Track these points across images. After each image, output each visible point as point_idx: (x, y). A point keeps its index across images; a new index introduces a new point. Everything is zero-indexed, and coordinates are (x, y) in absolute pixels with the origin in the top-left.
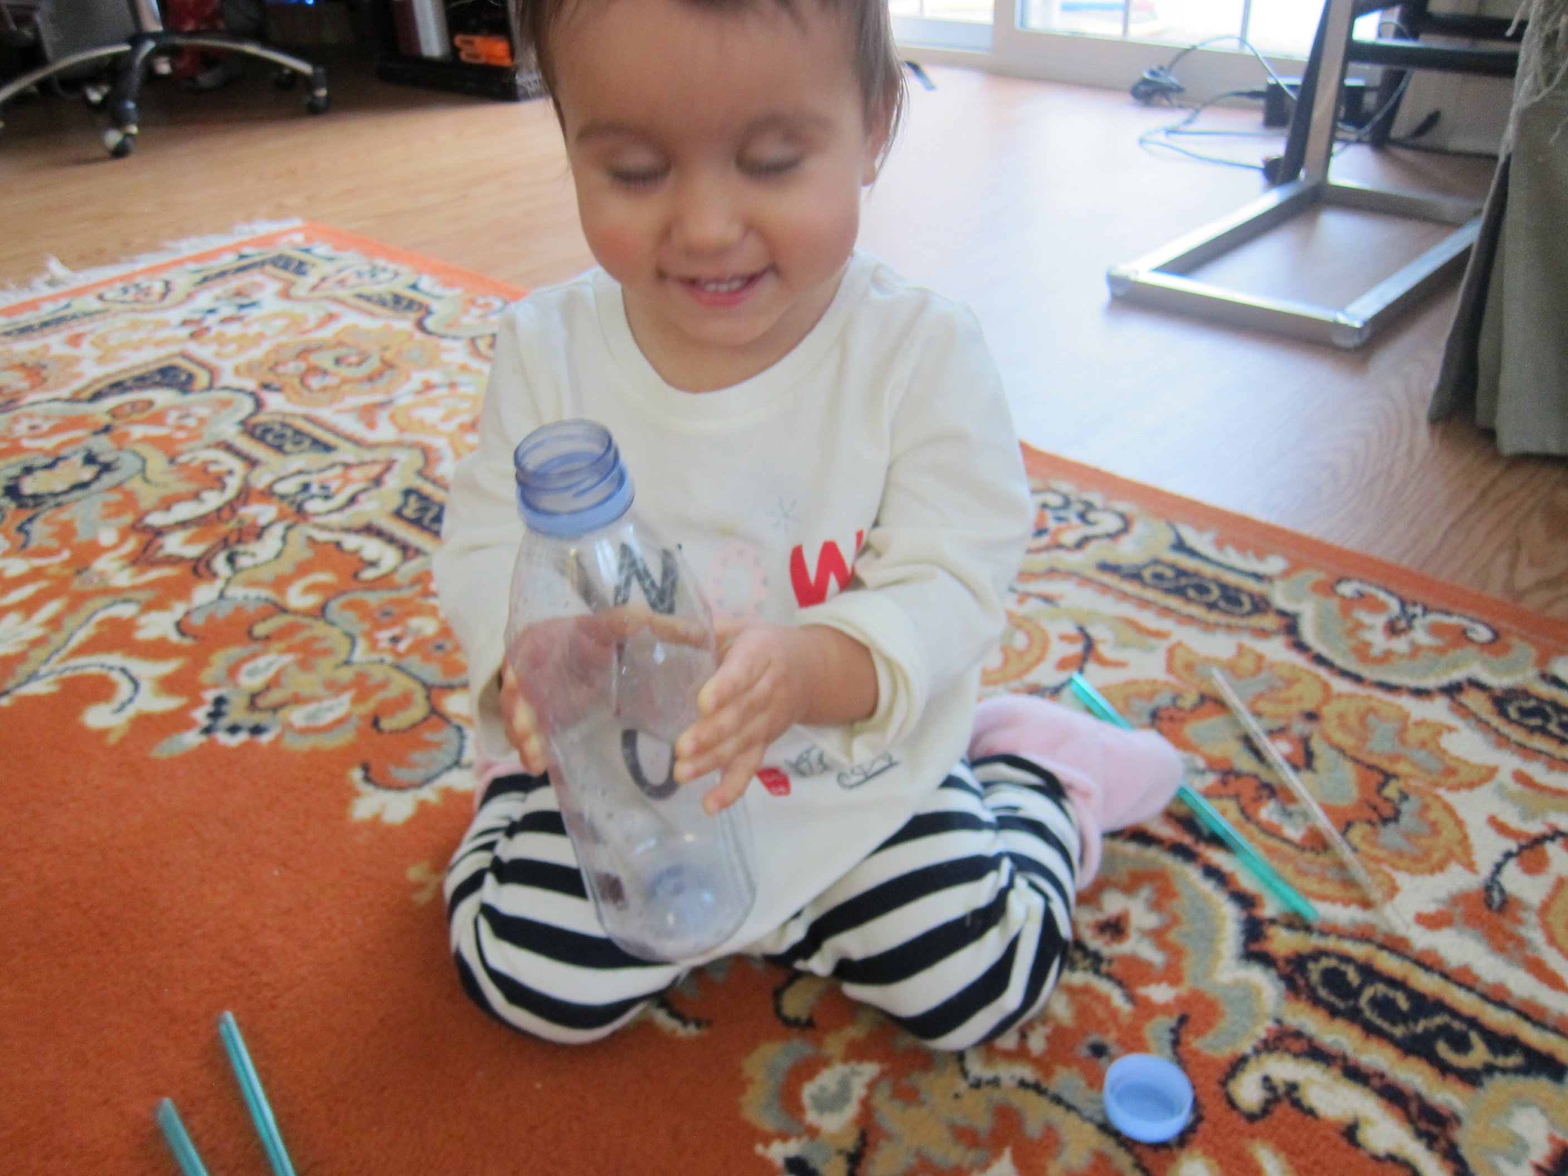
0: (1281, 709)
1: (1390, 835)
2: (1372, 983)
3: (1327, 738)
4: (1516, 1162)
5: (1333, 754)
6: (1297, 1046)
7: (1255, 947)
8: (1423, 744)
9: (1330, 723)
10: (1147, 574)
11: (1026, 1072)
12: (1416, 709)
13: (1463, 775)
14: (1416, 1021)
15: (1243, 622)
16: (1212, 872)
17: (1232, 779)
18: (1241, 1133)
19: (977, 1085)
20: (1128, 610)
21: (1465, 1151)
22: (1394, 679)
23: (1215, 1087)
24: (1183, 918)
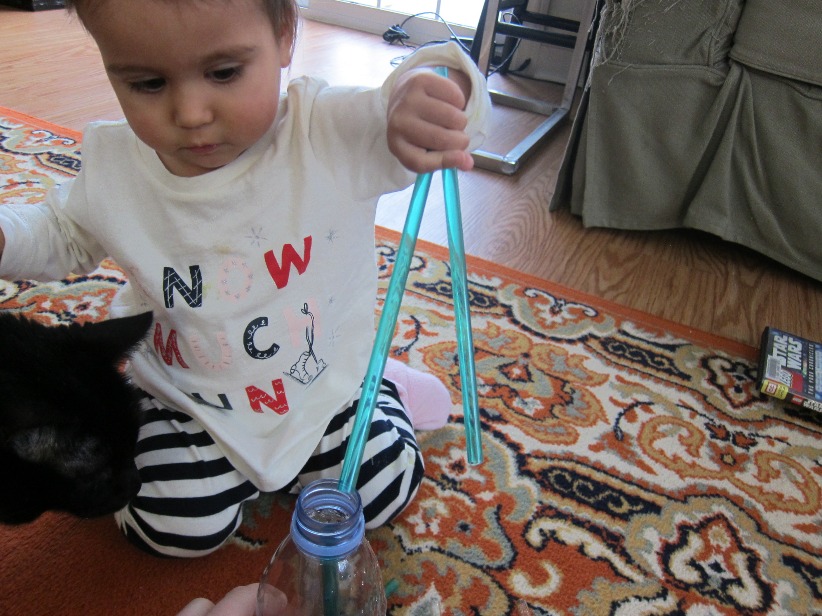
0: (512, 353)
1: (570, 409)
2: (577, 480)
3: (535, 365)
4: (650, 553)
5: (539, 373)
6: (551, 513)
7: (524, 468)
8: (576, 366)
9: (535, 359)
10: (438, 287)
11: (433, 543)
12: (571, 349)
13: (596, 380)
14: (598, 495)
15: (487, 311)
16: (498, 435)
17: (497, 388)
18: (536, 558)
19: (411, 553)
20: (433, 306)
21: (628, 551)
22: (559, 336)
23: (520, 538)
24: (489, 458)
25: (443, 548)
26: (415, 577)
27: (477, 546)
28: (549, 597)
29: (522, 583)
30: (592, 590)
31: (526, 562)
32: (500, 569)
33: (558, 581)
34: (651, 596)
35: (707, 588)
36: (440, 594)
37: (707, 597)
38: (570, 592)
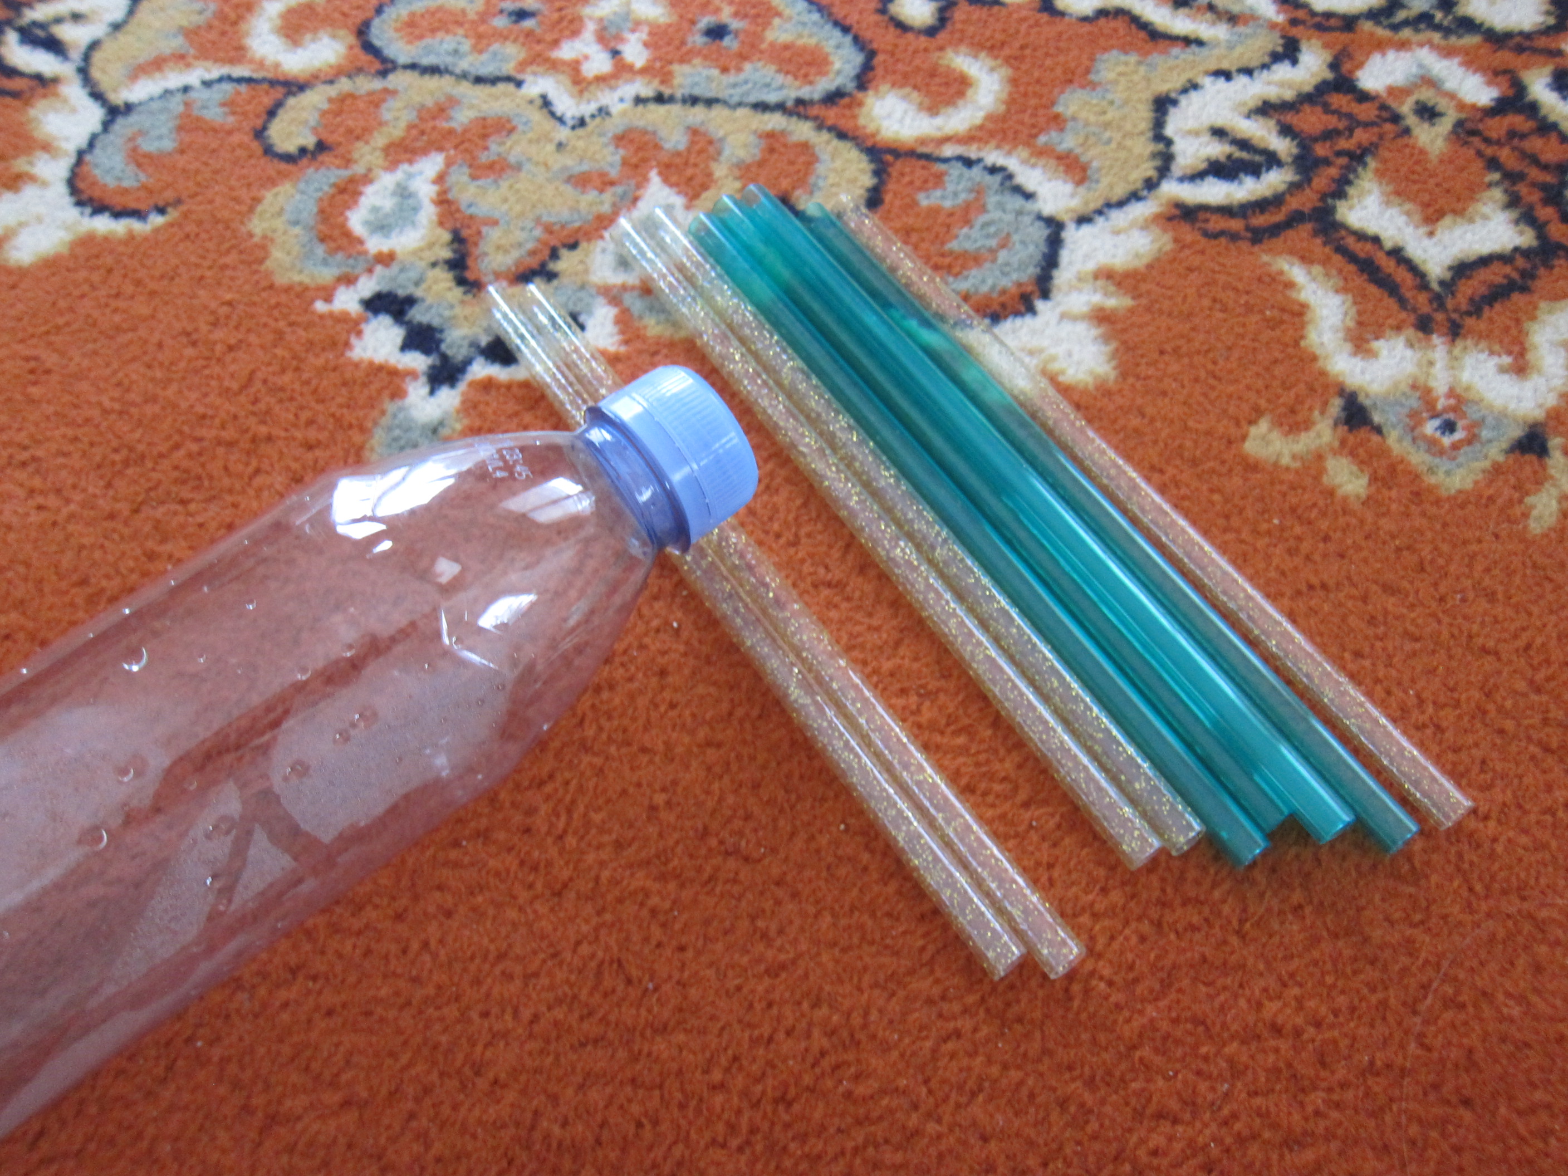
11: (637, 88)
18: (926, 50)
19: (580, 124)
23: (874, 18)
25: (667, 92)
26: (602, 175)
27: (760, 64)
28: (981, 128)
29: (898, 115)
30: (1093, 86)
31: (900, 66)
32: (834, 97)
33: (996, 87)
34: (1254, 64)
35: (1401, 15)
36: (679, 193)
37: (1406, 33)
38: (1033, 102)
